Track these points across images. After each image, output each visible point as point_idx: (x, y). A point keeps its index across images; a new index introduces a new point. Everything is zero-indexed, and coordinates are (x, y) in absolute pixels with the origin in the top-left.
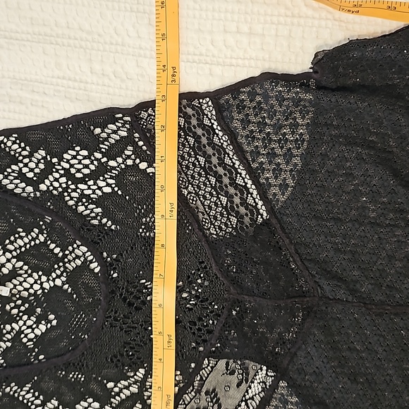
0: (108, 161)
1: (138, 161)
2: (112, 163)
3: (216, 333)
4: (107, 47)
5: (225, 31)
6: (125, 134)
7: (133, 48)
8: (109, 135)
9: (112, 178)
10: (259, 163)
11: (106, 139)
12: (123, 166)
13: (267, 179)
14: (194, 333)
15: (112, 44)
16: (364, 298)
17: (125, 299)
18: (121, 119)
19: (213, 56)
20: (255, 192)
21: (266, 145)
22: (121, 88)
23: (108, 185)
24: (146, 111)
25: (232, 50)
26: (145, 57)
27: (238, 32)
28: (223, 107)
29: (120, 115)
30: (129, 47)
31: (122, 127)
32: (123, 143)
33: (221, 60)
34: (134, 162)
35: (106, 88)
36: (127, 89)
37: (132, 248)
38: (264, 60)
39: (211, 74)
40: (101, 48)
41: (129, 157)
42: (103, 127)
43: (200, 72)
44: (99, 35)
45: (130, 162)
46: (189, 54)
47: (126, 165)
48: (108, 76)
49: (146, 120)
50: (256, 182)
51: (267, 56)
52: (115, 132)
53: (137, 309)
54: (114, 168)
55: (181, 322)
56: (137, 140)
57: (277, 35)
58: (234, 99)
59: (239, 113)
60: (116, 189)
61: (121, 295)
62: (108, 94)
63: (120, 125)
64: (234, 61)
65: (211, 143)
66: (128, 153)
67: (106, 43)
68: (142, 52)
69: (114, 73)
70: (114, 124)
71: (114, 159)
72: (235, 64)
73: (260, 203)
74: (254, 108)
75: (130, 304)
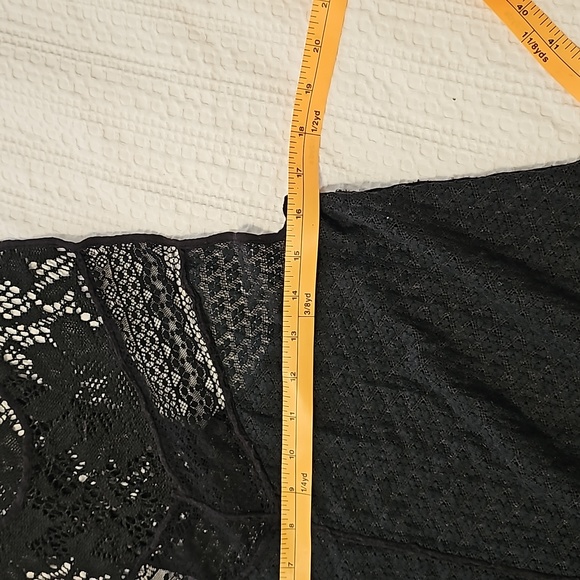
0: (43, 305)
1: (79, 310)
2: (48, 308)
3: (157, 537)
4: (51, 157)
5: (198, 160)
6: (66, 274)
7: (84, 163)
8: (46, 272)
9: (46, 326)
10: (225, 341)
11: (43, 278)
12: (61, 314)
13: (232, 362)
14: (131, 532)
15: (57, 154)
16: (333, 522)
17: (51, 478)
18: (64, 254)
19: (182, 189)
20: (215, 376)
21: (236, 320)
22: (66, 211)
23: (42, 334)
24: (97, 249)
25: (205, 185)
26: (97, 177)
27: (214, 164)
28: (191, 262)
29: (63, 249)
30: (79, 161)
31: (64, 264)
32: (63, 285)
33: (190, 195)
34: (74, 311)
35: (47, 208)
36: (73, 213)
37: (64, 417)
38: (244, 203)
39: (177, 211)
40: (44, 158)
41: (69, 304)
42: (41, 261)
43: (163, 205)
44: (42, 141)
45: (69, 310)
46: (151, 181)
47: (65, 313)
48: (51, 192)
49: (95, 259)
50: (218, 364)
51: (248, 199)
52: (54, 270)
53: (66, 492)
54: (50, 315)
55: (117, 516)
56: (80, 283)
57: (261, 175)
58: (207, 254)
59: (209, 274)
60: (51, 340)
61: (47, 472)
62: (50, 216)
63: (61, 261)
64: (206, 199)
65: (170, 303)
66: (67, 298)
67: (50, 152)
68: (94, 170)
69: (59, 190)
70: (54, 259)
71: (51, 304)
72: (207, 203)
73: (220, 391)
74: (229, 271)
75: (57, 485)
